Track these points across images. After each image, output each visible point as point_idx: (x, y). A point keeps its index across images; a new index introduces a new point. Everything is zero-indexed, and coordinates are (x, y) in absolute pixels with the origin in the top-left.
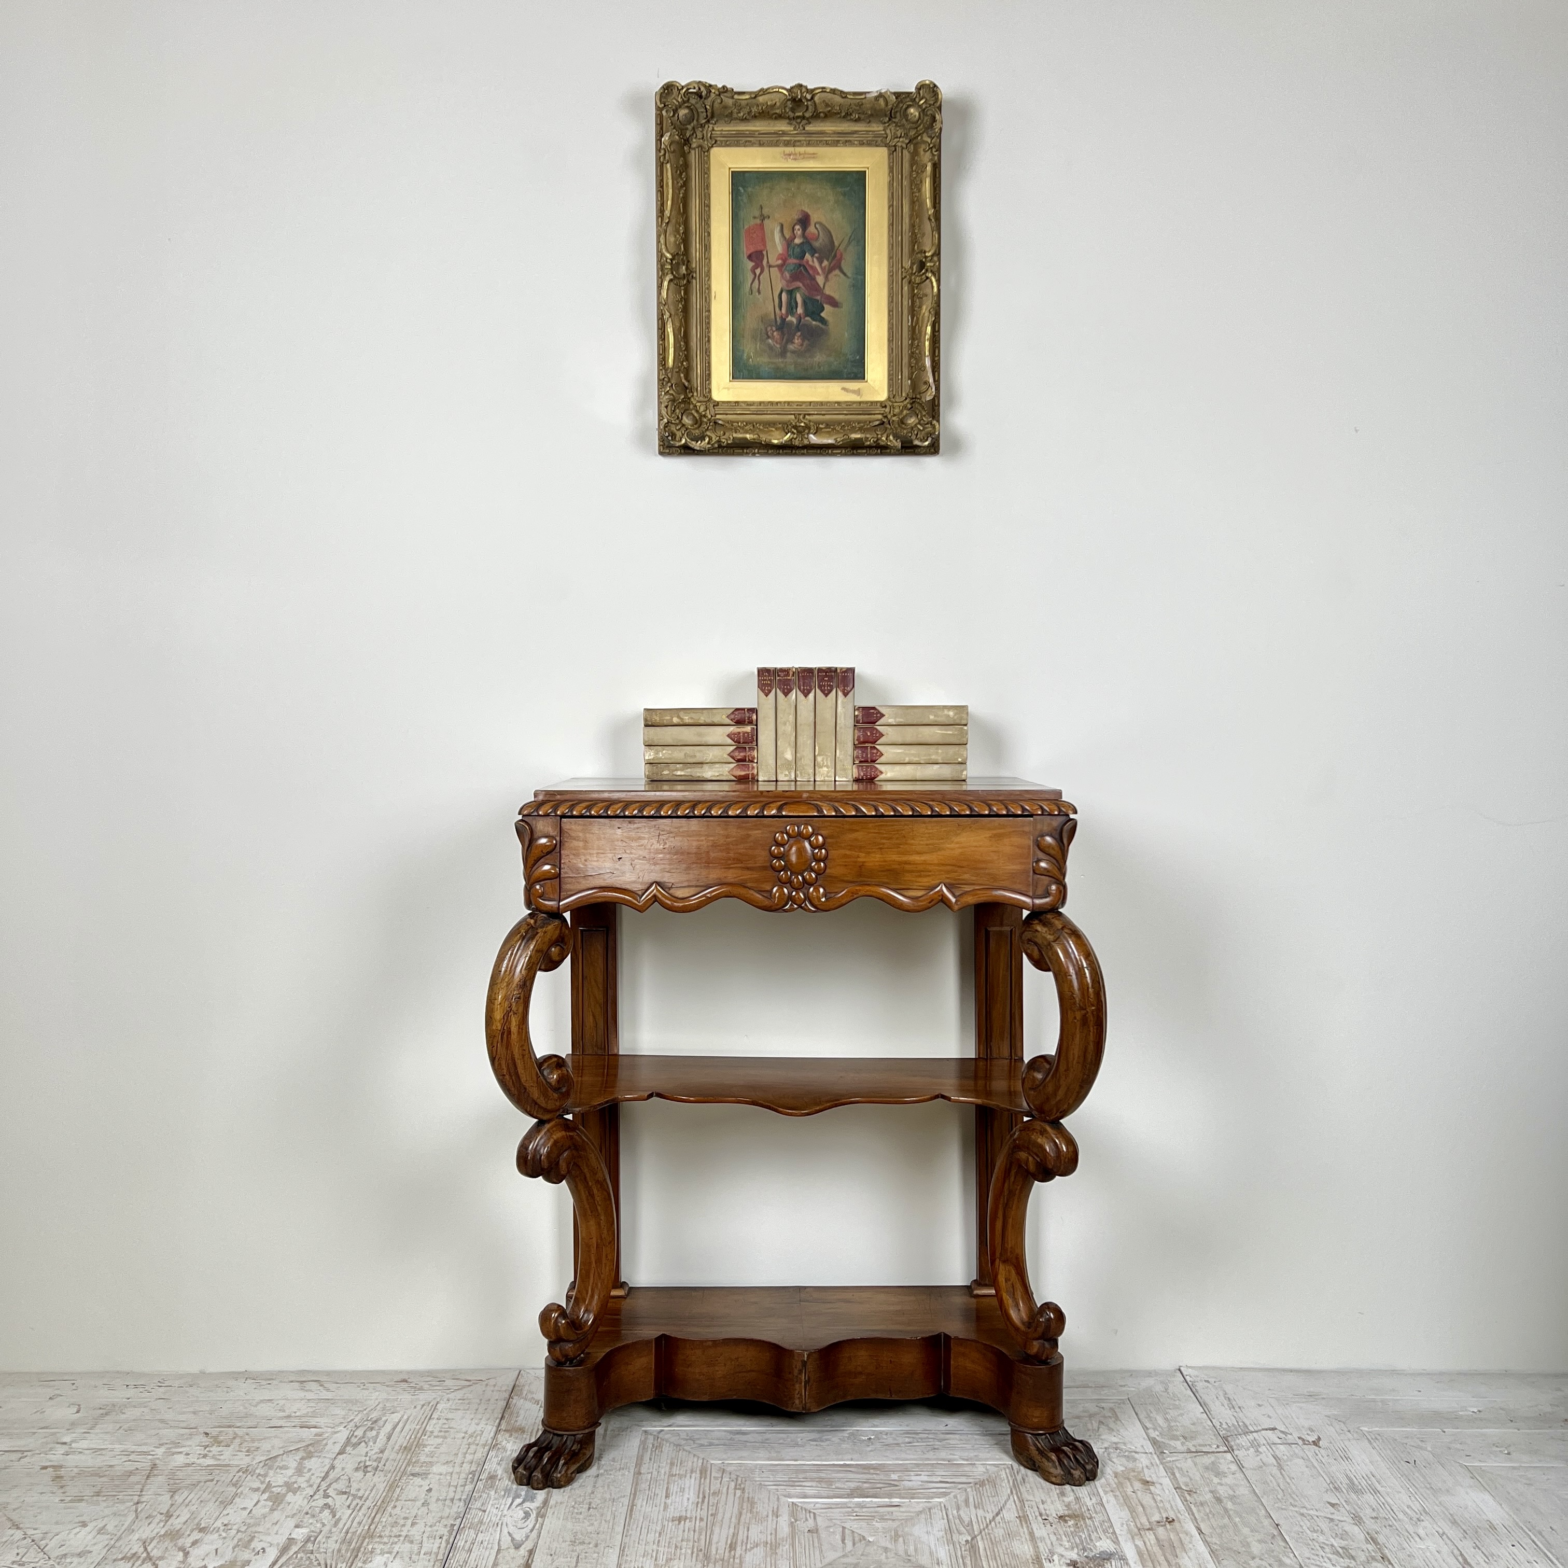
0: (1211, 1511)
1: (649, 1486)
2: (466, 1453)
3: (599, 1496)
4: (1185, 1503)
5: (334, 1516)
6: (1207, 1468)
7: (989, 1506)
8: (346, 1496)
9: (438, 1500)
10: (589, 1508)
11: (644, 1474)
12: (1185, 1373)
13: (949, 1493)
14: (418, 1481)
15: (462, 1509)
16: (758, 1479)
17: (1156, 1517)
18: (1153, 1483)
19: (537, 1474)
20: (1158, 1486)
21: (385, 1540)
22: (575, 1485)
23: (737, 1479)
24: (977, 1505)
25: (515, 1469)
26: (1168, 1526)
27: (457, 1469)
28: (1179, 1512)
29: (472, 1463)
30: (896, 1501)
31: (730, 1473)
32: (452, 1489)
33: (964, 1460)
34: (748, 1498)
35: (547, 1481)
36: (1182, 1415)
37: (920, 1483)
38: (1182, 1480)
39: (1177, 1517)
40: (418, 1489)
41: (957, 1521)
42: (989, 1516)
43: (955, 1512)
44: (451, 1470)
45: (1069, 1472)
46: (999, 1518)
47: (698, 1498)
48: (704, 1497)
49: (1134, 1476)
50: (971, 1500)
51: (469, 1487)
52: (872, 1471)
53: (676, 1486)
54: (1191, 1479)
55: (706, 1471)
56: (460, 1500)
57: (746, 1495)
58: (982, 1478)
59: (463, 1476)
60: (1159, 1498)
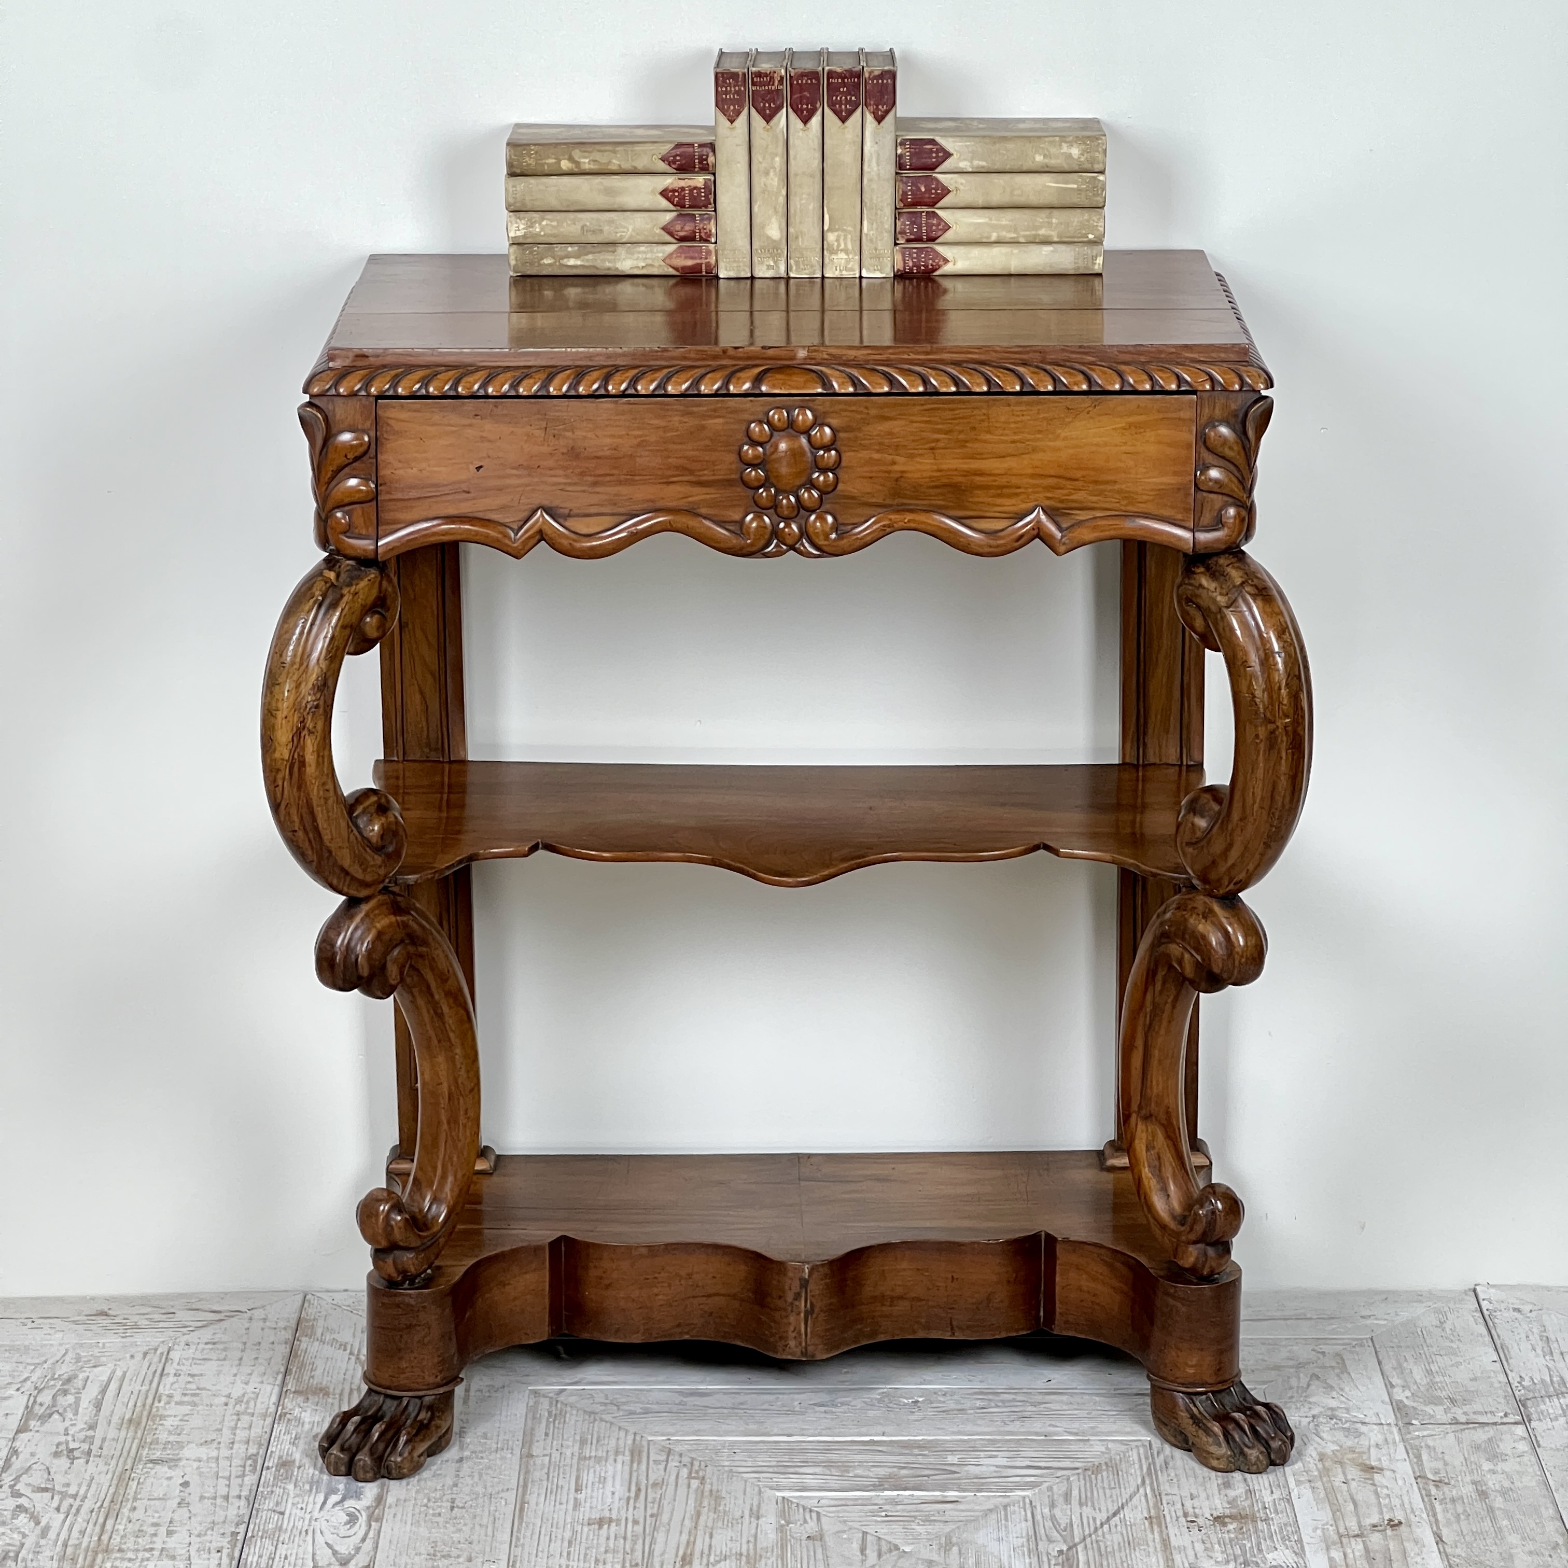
0: (1465, 1511)
1: (548, 1474)
2: (235, 1428)
3: (467, 1490)
4: (1426, 1499)
5: (37, 1523)
6: (1478, 1448)
7: (1102, 1503)
8: (49, 1494)
9: (202, 1499)
10: (452, 1508)
11: (537, 1456)
12: (1481, 1297)
13: (1041, 1483)
14: (163, 1470)
15: (245, 1511)
16: (726, 1463)
17: (1375, 1519)
18: (1381, 1469)
19: (364, 1458)
20: (1388, 1473)
21: (130, 1555)
22: (426, 1474)
23: (692, 1464)
24: (1083, 1500)
25: (324, 1451)
26: (1390, 1533)
27: (225, 1452)
28: (1413, 1512)
29: (247, 1443)
30: (952, 1494)
31: (681, 1456)
32: (222, 1482)
33: (1071, 1433)
34: (711, 1491)
35: (379, 1467)
36: (1457, 1364)
37: (994, 1469)
38: (1429, 1464)
39: (1407, 1518)
40: (165, 1483)
41: (1049, 1524)
42: (1102, 1517)
43: (1046, 1511)
44: (214, 1454)
45: (1242, 1453)
46: (1116, 1521)
47: (629, 1491)
48: (639, 1490)
49: (1352, 1460)
50: (1075, 1493)
51: (250, 1479)
52: (916, 1451)
53: (591, 1474)
54: (1445, 1464)
55: (640, 1453)
56: (239, 1497)
57: (708, 1487)
58: (1097, 1461)
59: (237, 1462)
60: (1385, 1491)
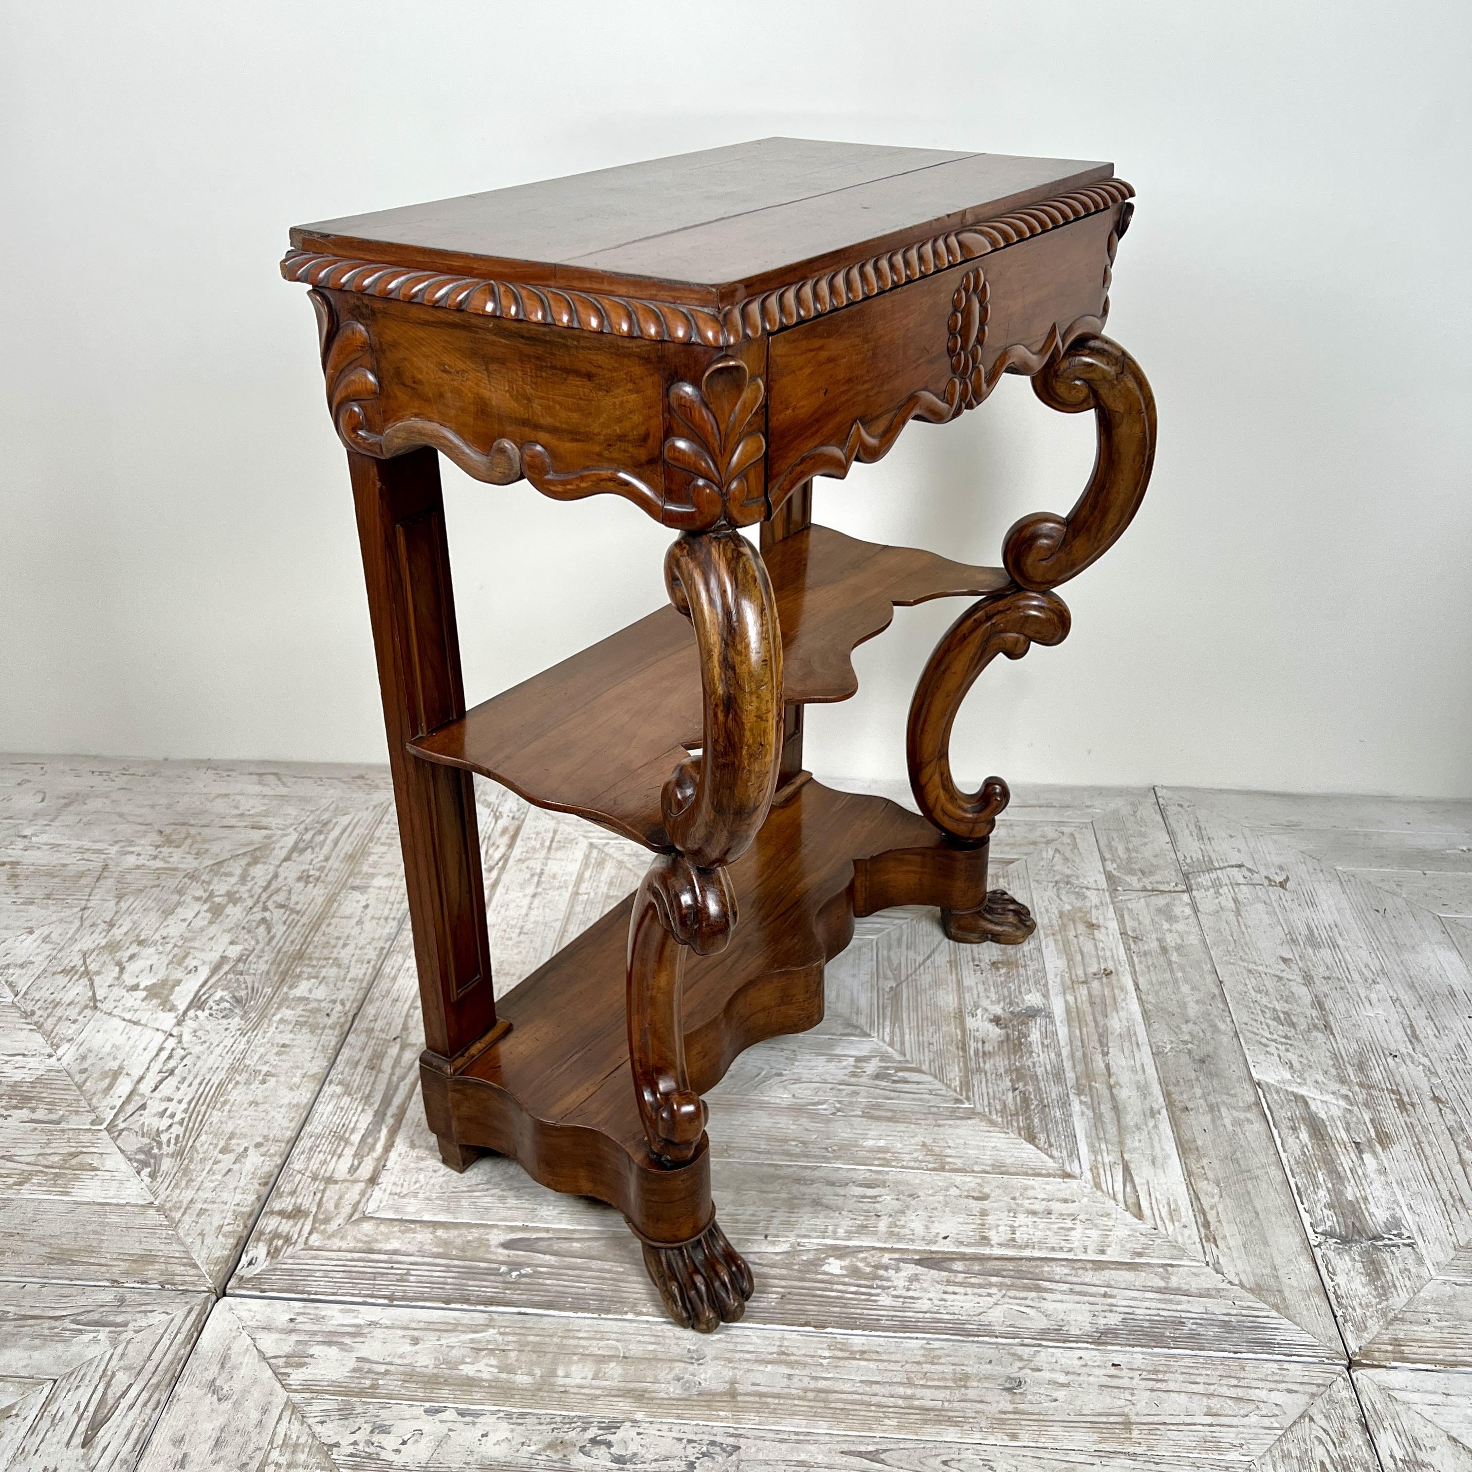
0: (1153, 963)
1: (584, 908)
3: (531, 919)
4: (1128, 952)
5: (269, 933)
6: (1159, 911)
7: (921, 947)
8: (283, 910)
9: (373, 918)
10: (520, 933)
11: (581, 894)
12: (1159, 794)
13: (884, 929)
14: (356, 895)
15: (394, 931)
17: (1094, 969)
18: (1099, 926)
20: (1103, 930)
21: (314, 962)
26: (1104, 979)
27: (397, 883)
28: (1119, 963)
32: (388, 905)
36: (1145, 844)
38: (1130, 923)
39: (1116, 968)
40: (355, 904)
41: (886, 963)
42: (920, 959)
43: (885, 953)
44: (390, 884)
46: (929, 961)
49: (1080, 918)
50: (905, 938)
54: (1140, 924)
56: (394, 919)
60: (1101, 945)
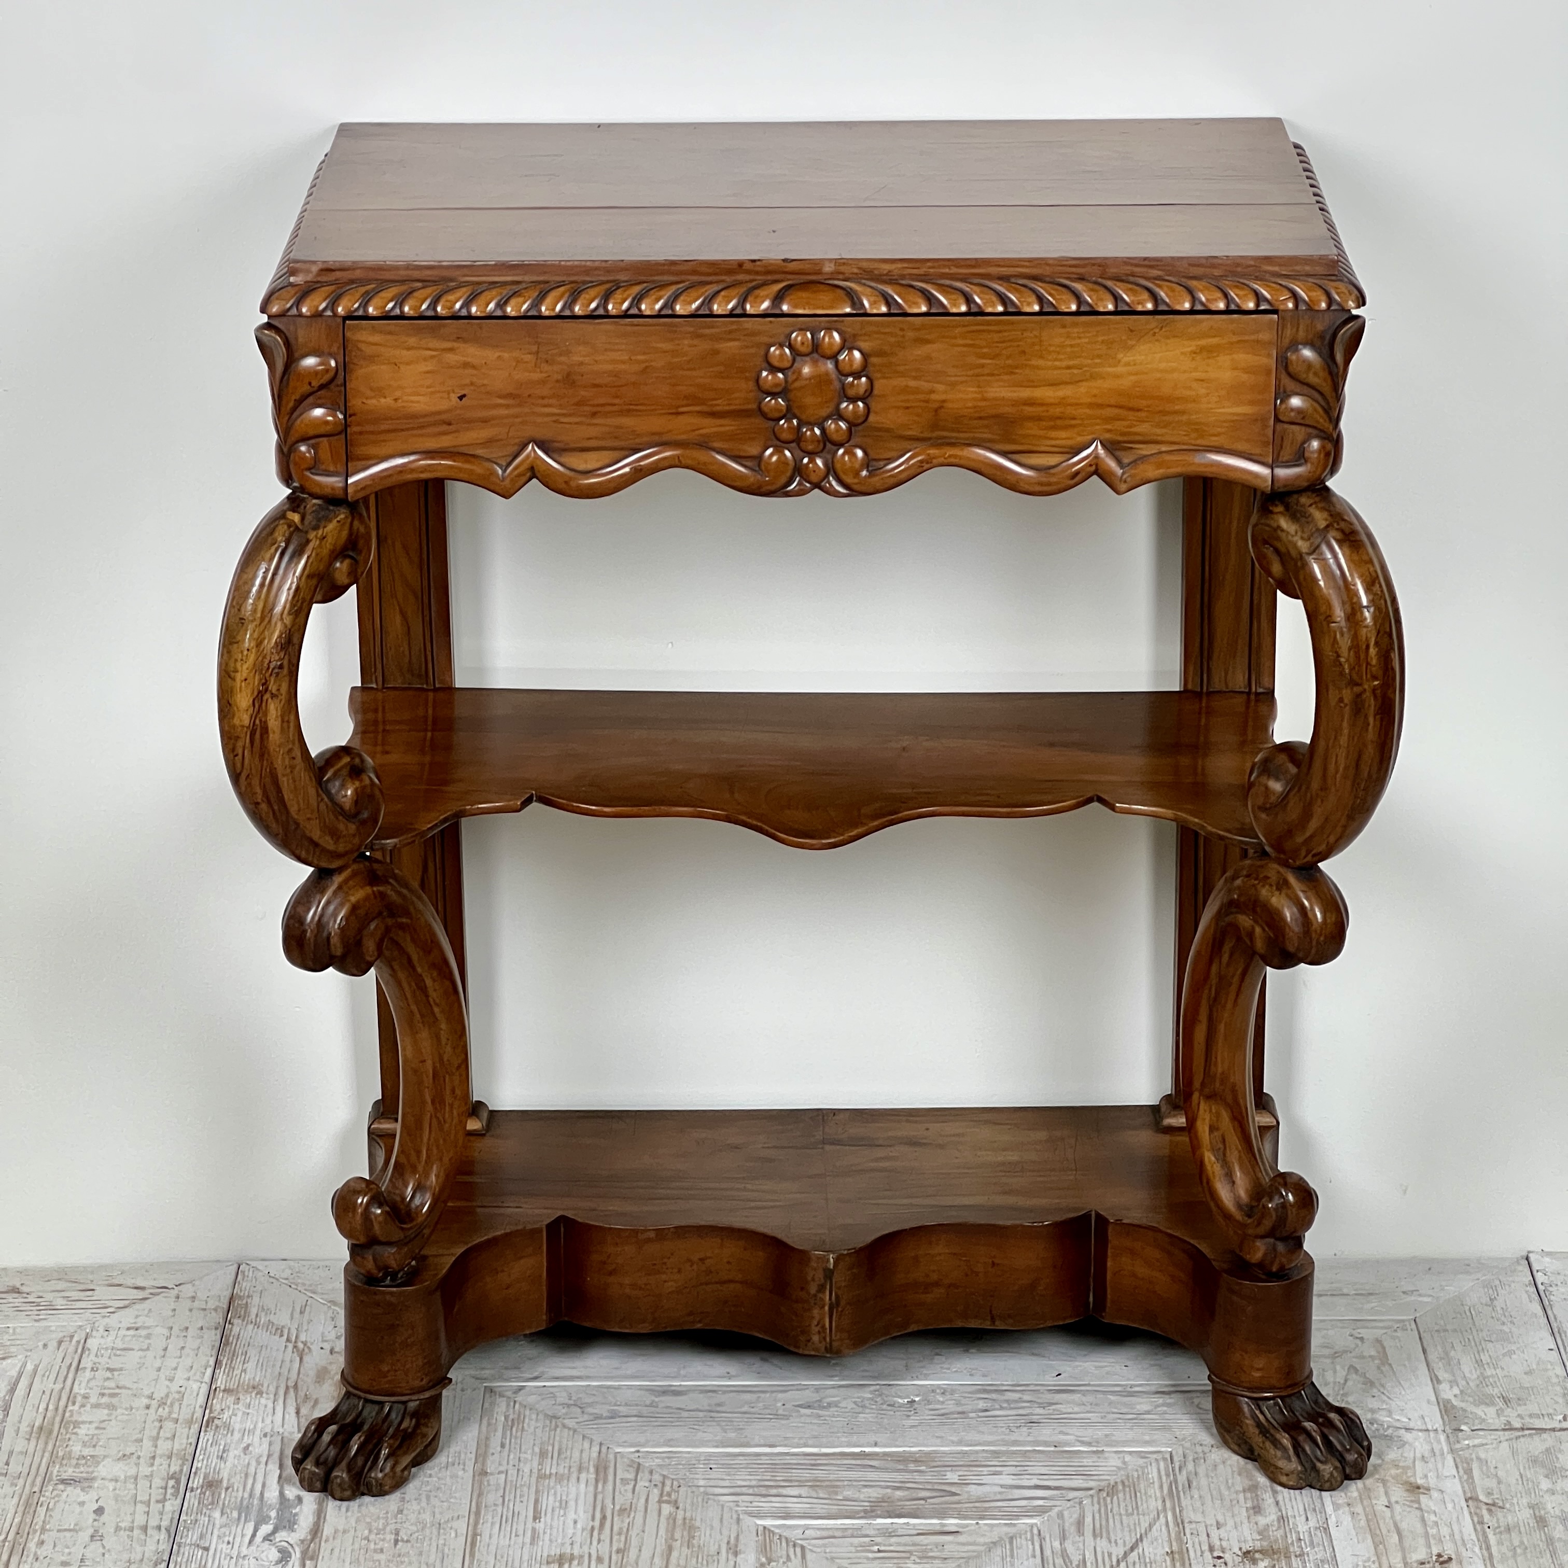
0: (1522, 1542)
1: (503, 1497)
2: (157, 1438)
3: (413, 1517)
4: (1478, 1527)
6: (1535, 1461)
7: (1119, 1533)
9: (118, 1530)
10: (396, 1542)
11: (492, 1474)
12: (1535, 1267)
13: (1050, 1508)
14: (73, 1493)
15: (164, 1547)
16: (702, 1483)
17: (1422, 1554)
18: (1428, 1489)
20: (1435, 1494)
23: (663, 1484)
24: (1097, 1531)
27: (145, 1470)
28: (1464, 1544)
29: (170, 1457)
30: (951, 1523)
31: (651, 1472)
32: (141, 1508)
33: (1083, 1443)
34: (684, 1519)
36: (1510, 1353)
37: (999, 1489)
38: (1481, 1483)
39: (1458, 1553)
40: (78, 1509)
41: (1059, 1560)
43: (1056, 1544)
44: (132, 1471)
46: (1134, 1555)
47: (593, 1519)
48: (604, 1517)
50: (1088, 1520)
51: (172, 1505)
52: (912, 1466)
53: (551, 1498)
54: (1499, 1482)
55: (606, 1468)
56: (159, 1528)
57: (680, 1514)
58: (1112, 1480)
59: (158, 1482)
60: (1433, 1518)
